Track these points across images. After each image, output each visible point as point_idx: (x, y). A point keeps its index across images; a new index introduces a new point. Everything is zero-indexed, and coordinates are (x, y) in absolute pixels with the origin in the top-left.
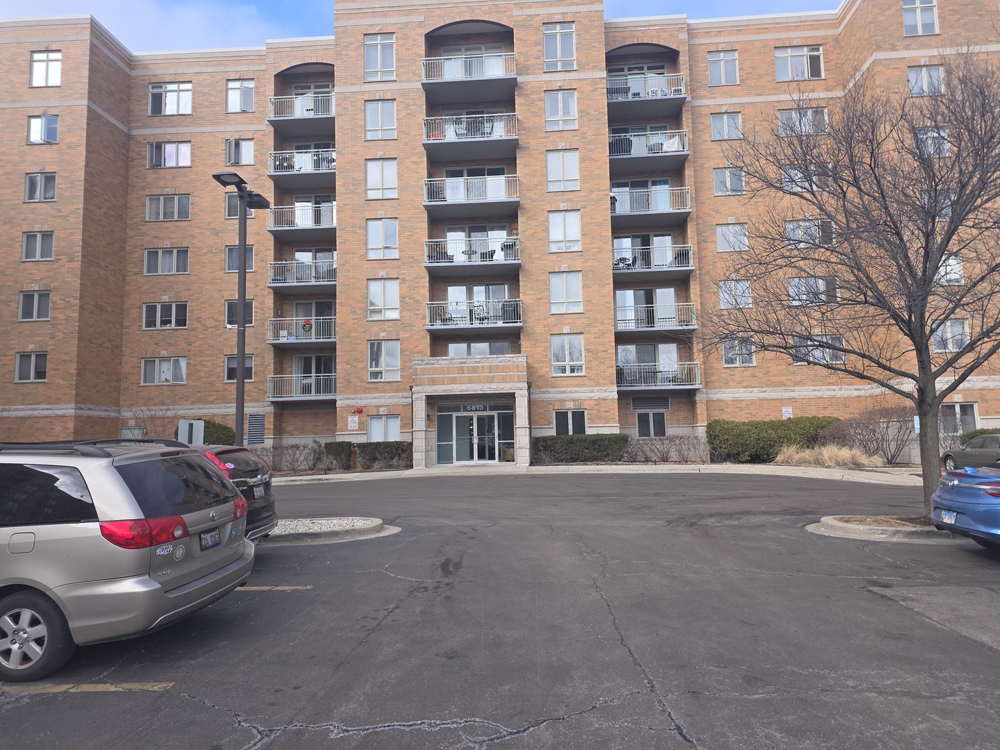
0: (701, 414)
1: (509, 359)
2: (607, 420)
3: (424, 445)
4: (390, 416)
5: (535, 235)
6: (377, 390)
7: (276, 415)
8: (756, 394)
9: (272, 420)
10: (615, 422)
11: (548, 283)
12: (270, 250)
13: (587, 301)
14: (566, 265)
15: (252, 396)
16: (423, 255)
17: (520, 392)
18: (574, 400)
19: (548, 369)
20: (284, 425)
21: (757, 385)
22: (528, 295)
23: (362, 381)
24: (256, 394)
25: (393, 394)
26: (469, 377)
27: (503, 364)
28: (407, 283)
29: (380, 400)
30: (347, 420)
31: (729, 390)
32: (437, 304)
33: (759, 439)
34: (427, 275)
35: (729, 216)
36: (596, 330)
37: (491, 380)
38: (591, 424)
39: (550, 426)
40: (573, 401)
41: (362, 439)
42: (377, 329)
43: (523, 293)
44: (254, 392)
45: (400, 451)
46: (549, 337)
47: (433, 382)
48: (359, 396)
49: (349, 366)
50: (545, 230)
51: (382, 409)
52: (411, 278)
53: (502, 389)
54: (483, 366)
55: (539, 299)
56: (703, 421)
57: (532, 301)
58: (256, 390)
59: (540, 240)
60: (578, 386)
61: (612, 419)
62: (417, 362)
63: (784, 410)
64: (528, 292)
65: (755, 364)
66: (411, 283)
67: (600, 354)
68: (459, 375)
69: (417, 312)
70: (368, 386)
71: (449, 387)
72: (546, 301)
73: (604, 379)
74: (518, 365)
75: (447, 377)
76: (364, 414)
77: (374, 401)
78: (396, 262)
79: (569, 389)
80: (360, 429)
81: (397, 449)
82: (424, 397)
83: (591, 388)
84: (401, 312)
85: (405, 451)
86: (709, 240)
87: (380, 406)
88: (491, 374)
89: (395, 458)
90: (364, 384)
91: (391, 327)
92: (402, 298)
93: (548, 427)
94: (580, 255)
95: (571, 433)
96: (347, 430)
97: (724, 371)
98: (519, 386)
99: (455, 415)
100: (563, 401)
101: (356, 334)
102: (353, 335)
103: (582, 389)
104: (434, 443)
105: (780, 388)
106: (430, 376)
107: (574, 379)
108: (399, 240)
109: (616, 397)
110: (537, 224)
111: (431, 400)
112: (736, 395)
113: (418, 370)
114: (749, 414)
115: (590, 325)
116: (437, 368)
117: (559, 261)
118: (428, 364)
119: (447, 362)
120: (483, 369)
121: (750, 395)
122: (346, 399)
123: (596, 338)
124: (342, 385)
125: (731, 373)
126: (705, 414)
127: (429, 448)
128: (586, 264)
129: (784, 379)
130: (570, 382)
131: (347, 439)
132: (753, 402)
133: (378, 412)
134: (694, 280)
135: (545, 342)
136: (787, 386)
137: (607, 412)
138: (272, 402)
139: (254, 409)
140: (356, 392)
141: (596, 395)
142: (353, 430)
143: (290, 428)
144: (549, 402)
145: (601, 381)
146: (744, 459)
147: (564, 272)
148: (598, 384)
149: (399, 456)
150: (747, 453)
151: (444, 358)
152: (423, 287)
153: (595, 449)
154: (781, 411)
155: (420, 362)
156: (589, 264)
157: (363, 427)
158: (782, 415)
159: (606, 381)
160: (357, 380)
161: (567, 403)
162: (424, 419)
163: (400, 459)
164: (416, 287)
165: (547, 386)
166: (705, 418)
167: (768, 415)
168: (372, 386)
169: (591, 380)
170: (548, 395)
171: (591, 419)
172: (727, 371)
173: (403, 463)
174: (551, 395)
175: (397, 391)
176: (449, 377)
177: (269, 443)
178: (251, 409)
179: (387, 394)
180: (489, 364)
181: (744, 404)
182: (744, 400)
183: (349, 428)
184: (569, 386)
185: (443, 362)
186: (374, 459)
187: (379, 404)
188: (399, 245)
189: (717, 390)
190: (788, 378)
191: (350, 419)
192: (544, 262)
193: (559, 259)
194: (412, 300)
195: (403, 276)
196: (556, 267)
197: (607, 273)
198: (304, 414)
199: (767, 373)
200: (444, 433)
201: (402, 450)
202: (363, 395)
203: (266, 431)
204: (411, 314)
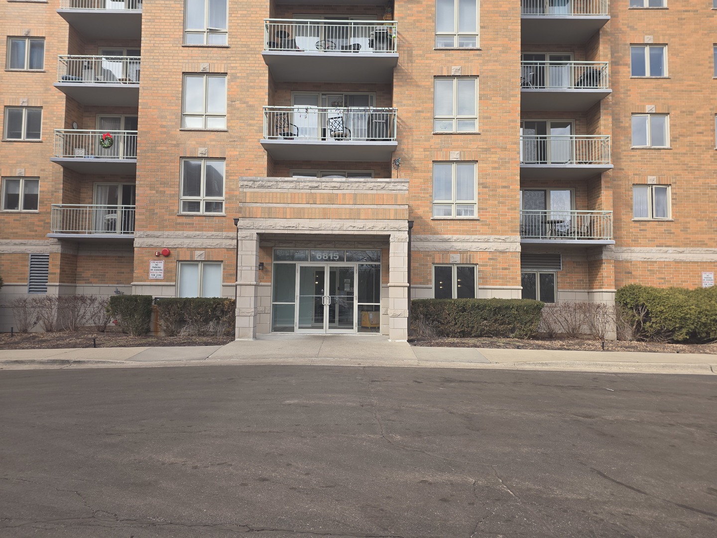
0: (607, 277)
1: (383, 185)
2: (505, 280)
3: (253, 306)
4: (208, 263)
5: (417, 24)
6: (192, 227)
7: (64, 256)
8: (670, 254)
9: (58, 263)
10: (516, 283)
11: (432, 90)
12: (63, 42)
13: (484, 118)
14: (458, 67)
15: (36, 231)
16: (261, 43)
17: (397, 234)
18: (462, 252)
19: (427, 209)
20: (79, 269)
21: (673, 243)
22: (404, 105)
23: (171, 213)
24: (41, 228)
25: (214, 233)
26: (324, 209)
27: (374, 192)
28: (239, 80)
29: (196, 241)
30: (149, 265)
31: (639, 248)
32: (279, 109)
33: (700, 313)
34: (267, 72)
35: (647, 34)
36: (494, 157)
37: (355, 215)
38: (483, 284)
39: (427, 286)
40: (460, 253)
41: (168, 293)
42: (194, 143)
43: (398, 102)
44: (38, 226)
45: (218, 313)
46: (431, 165)
47: (270, 214)
48: (166, 233)
49: (154, 192)
50: (430, 18)
51: (198, 253)
52: (245, 75)
53: (372, 229)
54: (344, 194)
55: (419, 112)
56: (609, 286)
57: (410, 115)
58: (42, 223)
59: (423, 31)
60: (467, 232)
61: (513, 278)
62: (246, 183)
63: (704, 276)
64: (404, 102)
65: (670, 218)
66: (244, 81)
67: (498, 190)
68: (308, 206)
69: (251, 122)
70: (180, 220)
71: (293, 223)
72: (429, 115)
73: (503, 224)
74: (396, 195)
75: (291, 208)
76: (172, 259)
77: (187, 241)
78: (224, 51)
79: (455, 237)
80: (166, 279)
81: (214, 309)
82: (255, 236)
83: (484, 237)
84: (228, 121)
85: (227, 312)
86: (621, 62)
87: (196, 249)
88: (356, 207)
89: (211, 323)
90: (174, 217)
91: (214, 140)
92: (231, 101)
93: (424, 286)
94: (478, 55)
95: (455, 295)
96: (147, 279)
97: (633, 224)
98: (397, 226)
99: (299, 265)
100: (446, 252)
101: (164, 148)
102: (159, 148)
103: (474, 237)
104: (268, 302)
105: (700, 249)
106: (265, 205)
107: (462, 223)
108: (230, 21)
109: (519, 249)
110: (421, 9)
111: (267, 242)
112: (648, 256)
113: (248, 195)
114: (662, 279)
115: (487, 150)
116: (276, 193)
117: (449, 62)
118: (262, 187)
119: (292, 185)
120: (344, 199)
121: (664, 255)
122: (147, 236)
123: (495, 168)
124: (143, 217)
125: (642, 227)
126: (612, 277)
127: (261, 309)
128: (485, 68)
129: (705, 237)
130: (456, 227)
131: (145, 292)
132: (667, 264)
133: (192, 256)
134: (605, 109)
135: (425, 172)
136: (709, 247)
137: (506, 269)
138: (60, 239)
139: (38, 247)
140: (162, 228)
141: (493, 246)
142: (157, 280)
143: (87, 274)
144: (427, 253)
145: (499, 228)
146: (681, 338)
147: (454, 77)
148: (494, 232)
149: (218, 318)
150: (684, 331)
151: (287, 179)
152: (261, 87)
153: (496, 321)
154: (701, 276)
155: (250, 184)
156: (490, 67)
157: (170, 276)
158: (701, 282)
159: (506, 228)
160: (163, 211)
161: (451, 255)
162: (254, 268)
163: (218, 323)
164: (251, 87)
165: (425, 231)
166: (613, 283)
167: (684, 282)
168: (184, 220)
169: (486, 225)
170: (426, 244)
171: (483, 278)
172: (637, 225)
173: (222, 329)
174: (430, 244)
175: (220, 229)
176: (294, 208)
177: (53, 292)
178: (34, 247)
179: (205, 233)
180: (353, 192)
181: (656, 267)
182: (656, 262)
183: (151, 276)
184: (455, 232)
185: (285, 185)
186: (182, 322)
187: (194, 246)
188: (230, 27)
189: (625, 248)
190: (710, 236)
191: (152, 265)
192: (427, 61)
193: (449, 58)
194: (244, 105)
195: (233, 71)
196: (445, 69)
197: (512, 80)
198: (106, 257)
199: (685, 229)
200: (282, 289)
201: (222, 311)
202: (171, 233)
203: (50, 276)
204: (243, 124)
